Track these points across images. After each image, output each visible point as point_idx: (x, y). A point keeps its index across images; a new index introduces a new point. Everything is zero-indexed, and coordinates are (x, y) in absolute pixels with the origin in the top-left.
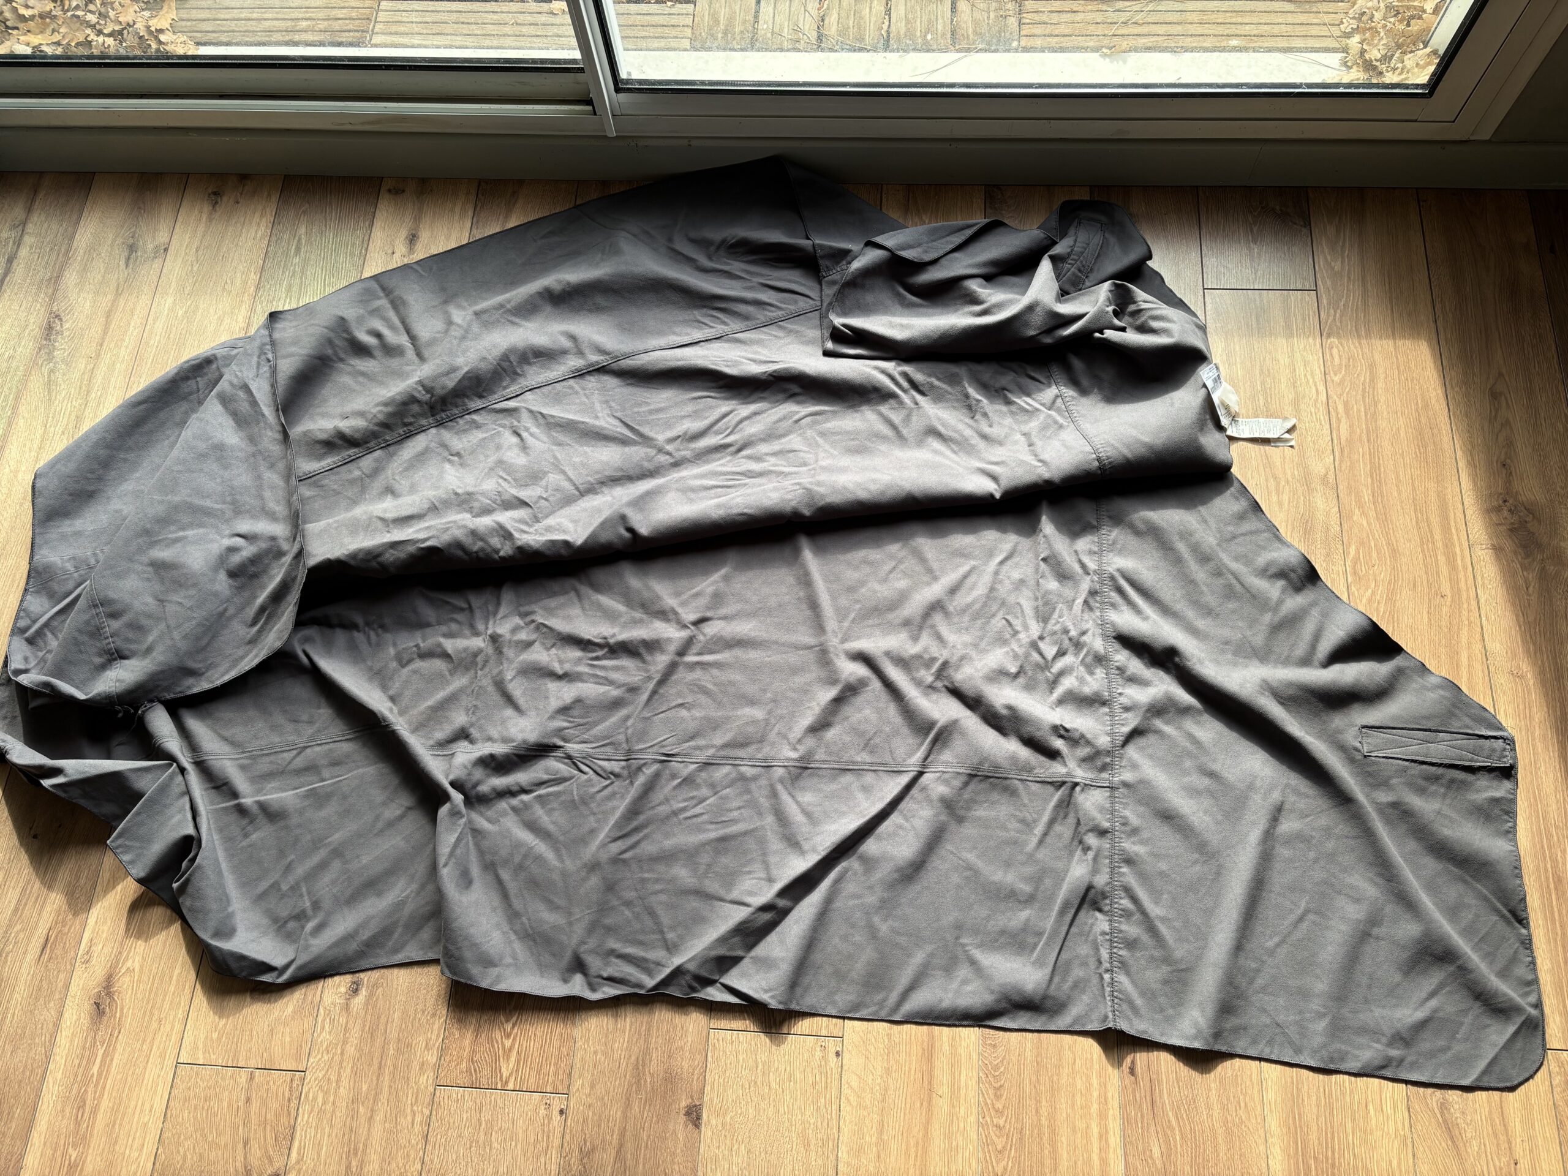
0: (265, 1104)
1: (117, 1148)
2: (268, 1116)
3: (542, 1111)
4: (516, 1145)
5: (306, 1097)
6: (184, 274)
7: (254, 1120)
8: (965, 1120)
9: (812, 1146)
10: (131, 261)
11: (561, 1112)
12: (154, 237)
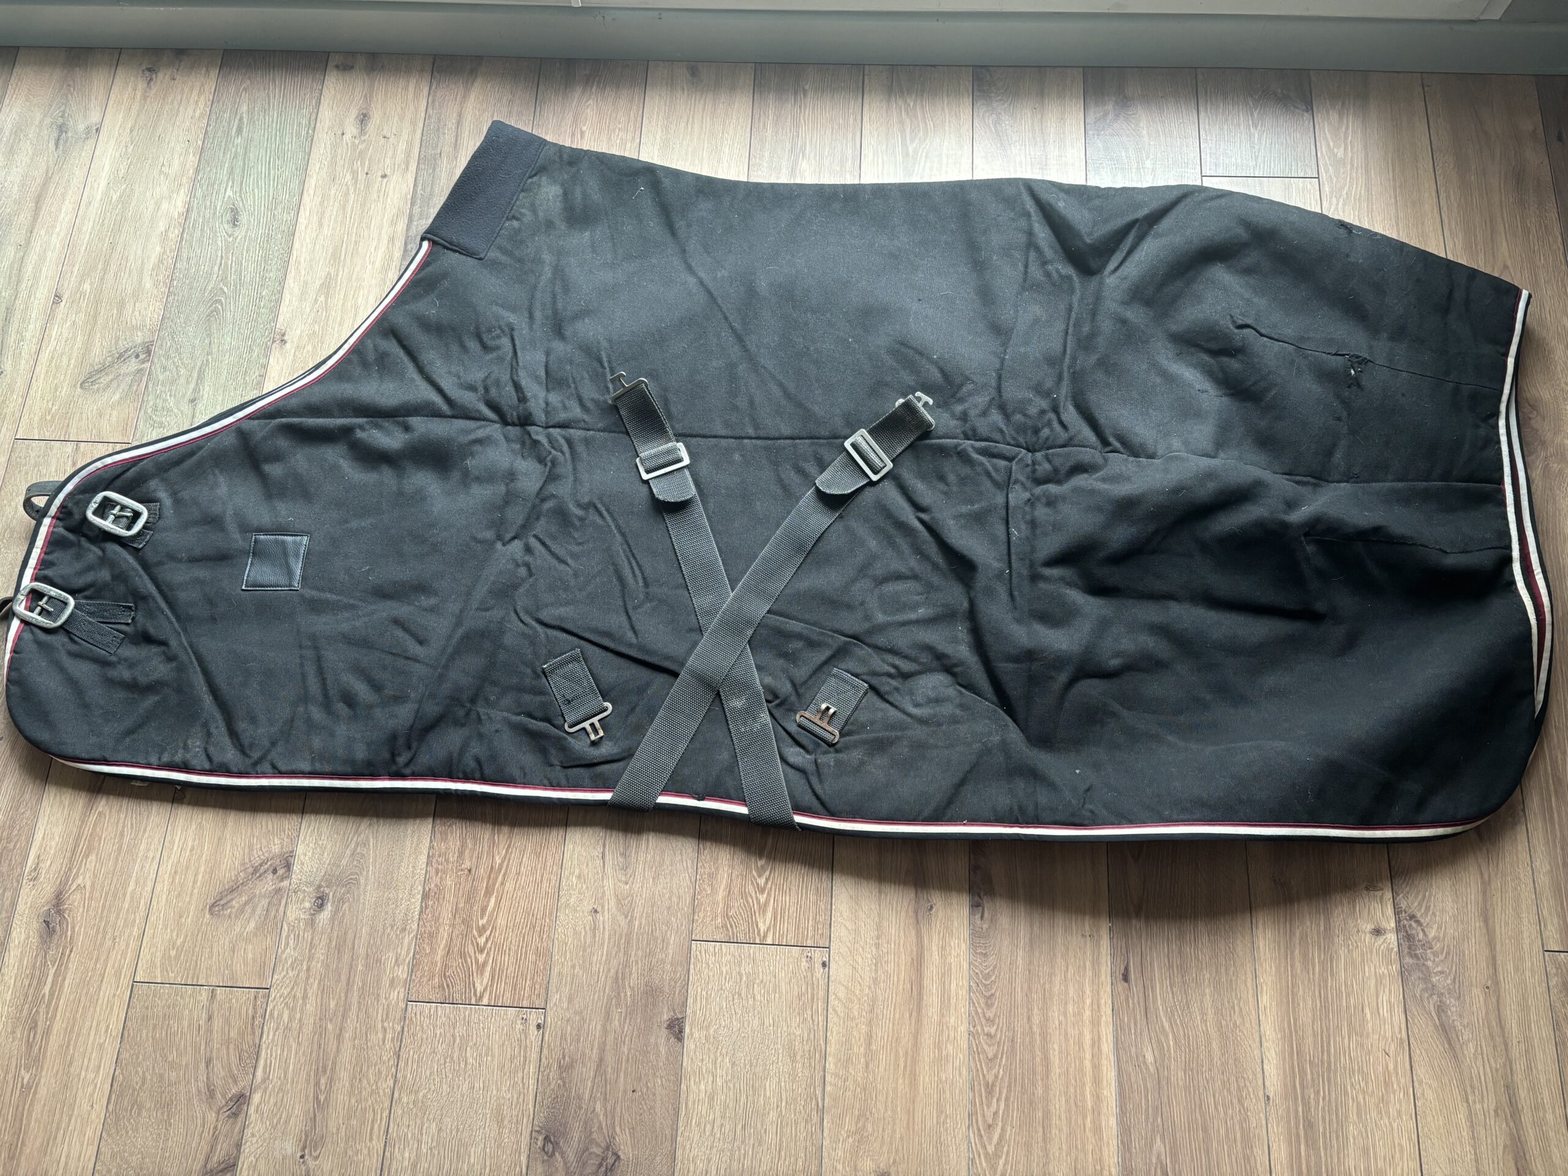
0: (227, 1022)
1: (72, 1069)
2: (232, 1034)
3: (519, 1026)
4: (493, 1060)
5: (271, 1014)
6: (118, 155)
7: (216, 1036)
8: (955, 1029)
9: (798, 1057)
10: (61, 142)
11: (539, 1026)
12: (85, 117)
